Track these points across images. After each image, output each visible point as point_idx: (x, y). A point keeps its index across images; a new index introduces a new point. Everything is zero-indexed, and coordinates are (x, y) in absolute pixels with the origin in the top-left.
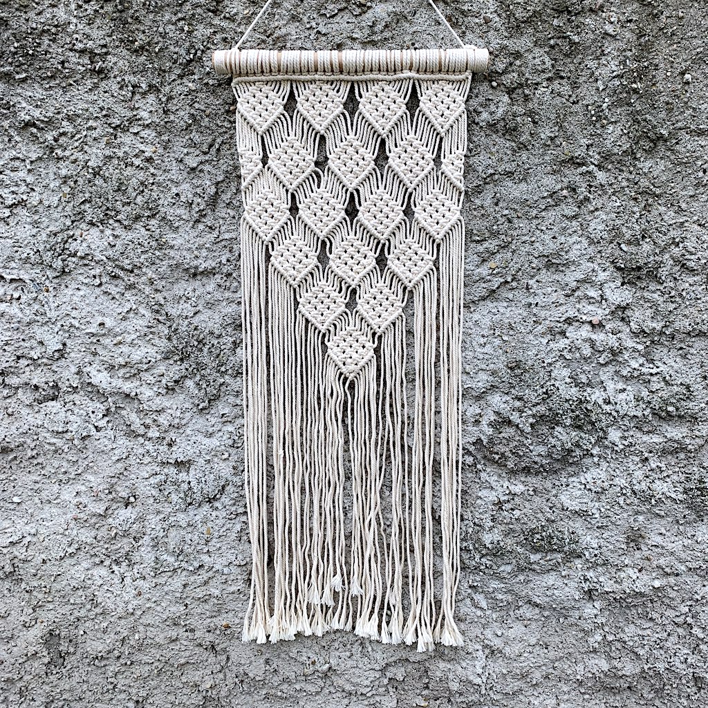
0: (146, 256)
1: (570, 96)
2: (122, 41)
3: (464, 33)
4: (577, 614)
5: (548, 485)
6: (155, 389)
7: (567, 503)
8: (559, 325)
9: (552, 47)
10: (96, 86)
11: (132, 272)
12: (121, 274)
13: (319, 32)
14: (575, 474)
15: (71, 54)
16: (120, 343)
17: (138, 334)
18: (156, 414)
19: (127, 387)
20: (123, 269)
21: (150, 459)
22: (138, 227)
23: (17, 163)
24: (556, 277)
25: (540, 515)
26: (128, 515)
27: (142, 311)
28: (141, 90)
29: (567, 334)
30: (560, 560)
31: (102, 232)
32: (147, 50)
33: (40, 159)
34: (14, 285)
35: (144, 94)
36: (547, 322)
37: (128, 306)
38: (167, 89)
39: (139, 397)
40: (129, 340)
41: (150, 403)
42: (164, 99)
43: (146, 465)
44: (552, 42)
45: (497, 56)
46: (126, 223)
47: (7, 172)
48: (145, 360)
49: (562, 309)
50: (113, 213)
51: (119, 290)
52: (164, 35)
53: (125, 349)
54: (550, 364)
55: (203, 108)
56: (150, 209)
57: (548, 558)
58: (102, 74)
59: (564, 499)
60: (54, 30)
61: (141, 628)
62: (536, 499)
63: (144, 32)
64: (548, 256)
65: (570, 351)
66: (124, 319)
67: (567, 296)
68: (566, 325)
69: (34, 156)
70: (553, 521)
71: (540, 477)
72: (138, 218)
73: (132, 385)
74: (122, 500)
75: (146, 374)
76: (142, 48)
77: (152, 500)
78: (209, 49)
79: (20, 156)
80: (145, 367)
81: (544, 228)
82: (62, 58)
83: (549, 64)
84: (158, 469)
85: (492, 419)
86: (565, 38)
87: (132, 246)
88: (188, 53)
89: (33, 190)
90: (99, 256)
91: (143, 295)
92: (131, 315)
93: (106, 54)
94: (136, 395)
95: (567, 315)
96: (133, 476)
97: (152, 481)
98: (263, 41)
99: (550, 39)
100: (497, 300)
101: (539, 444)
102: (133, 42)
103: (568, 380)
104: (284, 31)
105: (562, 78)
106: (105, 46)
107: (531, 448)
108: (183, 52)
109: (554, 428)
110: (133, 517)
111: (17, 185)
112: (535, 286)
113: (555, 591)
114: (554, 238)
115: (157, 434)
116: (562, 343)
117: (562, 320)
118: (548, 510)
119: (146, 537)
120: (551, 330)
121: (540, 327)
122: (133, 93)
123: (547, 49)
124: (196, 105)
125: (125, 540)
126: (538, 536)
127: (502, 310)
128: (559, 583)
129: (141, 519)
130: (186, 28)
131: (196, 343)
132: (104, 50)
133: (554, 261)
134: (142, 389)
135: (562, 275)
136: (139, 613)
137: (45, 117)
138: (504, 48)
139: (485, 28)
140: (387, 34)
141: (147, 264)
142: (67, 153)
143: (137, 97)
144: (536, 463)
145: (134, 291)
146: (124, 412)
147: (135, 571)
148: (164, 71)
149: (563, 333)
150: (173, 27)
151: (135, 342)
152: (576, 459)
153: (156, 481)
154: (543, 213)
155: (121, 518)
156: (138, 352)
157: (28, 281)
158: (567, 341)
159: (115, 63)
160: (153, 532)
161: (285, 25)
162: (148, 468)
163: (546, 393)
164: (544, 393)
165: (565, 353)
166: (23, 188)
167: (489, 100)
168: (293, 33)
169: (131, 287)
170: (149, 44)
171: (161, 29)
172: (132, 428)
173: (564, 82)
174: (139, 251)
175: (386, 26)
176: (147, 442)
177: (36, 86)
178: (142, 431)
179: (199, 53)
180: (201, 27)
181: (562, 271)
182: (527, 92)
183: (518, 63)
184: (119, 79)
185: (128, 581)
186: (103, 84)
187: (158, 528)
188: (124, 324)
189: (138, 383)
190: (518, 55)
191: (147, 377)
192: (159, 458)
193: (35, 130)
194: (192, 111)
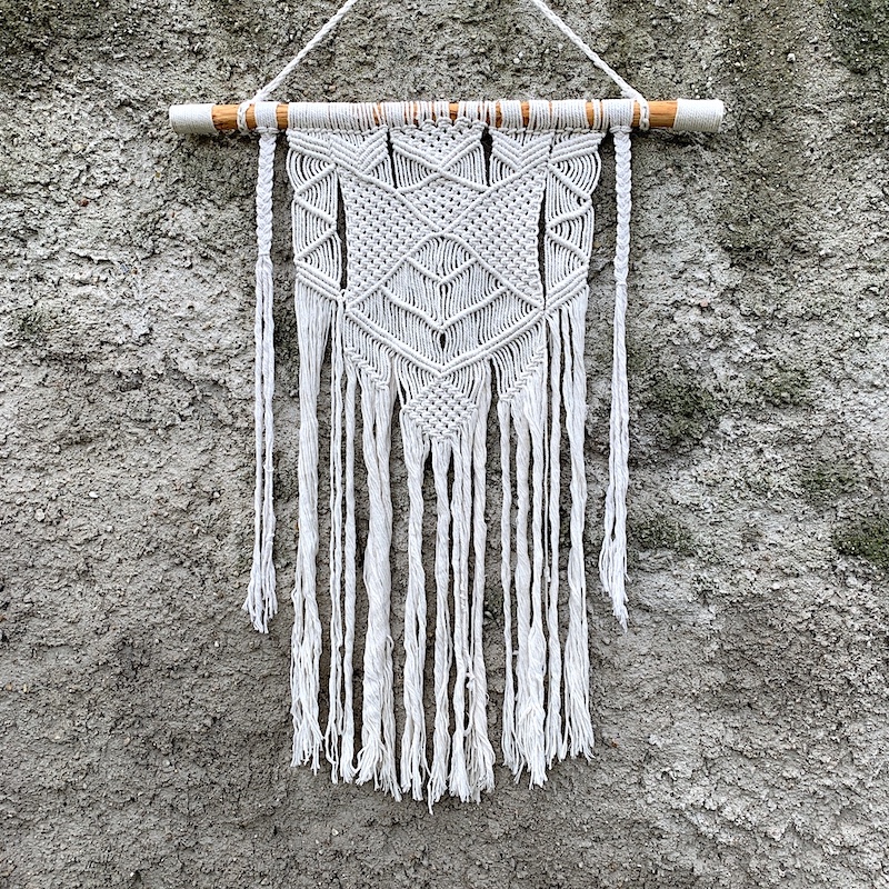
0: (240, 236)
1: (673, 76)
2: (222, 22)
3: (566, 13)
4: (690, 620)
5: (657, 478)
6: (245, 376)
7: (677, 497)
8: (667, 308)
9: (655, 27)
10: (193, 68)
11: (224, 253)
12: (213, 254)
13: (420, 13)
14: (687, 467)
15: (170, 35)
16: (210, 327)
17: (228, 318)
18: (244, 402)
19: (215, 375)
20: (215, 249)
21: (237, 451)
22: (231, 206)
23: (110, 143)
24: (663, 258)
25: (648, 511)
26: (212, 511)
27: (233, 294)
28: (239, 70)
29: (675, 319)
30: (671, 558)
31: (195, 211)
32: (247, 31)
33: (134, 139)
34: (101, 267)
35: (242, 75)
36: (654, 305)
37: (218, 289)
38: (266, 68)
39: (228, 385)
40: (219, 324)
41: (240, 391)
42: (262, 79)
43: (234, 456)
44: (654, 22)
45: (599, 36)
46: (219, 203)
47: (100, 152)
48: (235, 345)
49: (670, 291)
50: (207, 193)
51: (210, 272)
52: (264, 17)
53: (214, 334)
54: (658, 349)
55: (301, 88)
56: (245, 189)
57: (658, 555)
58: (199, 54)
59: (674, 492)
60: (154, 11)
61: (222, 635)
62: (644, 493)
63: (244, 13)
64: (653, 237)
65: (678, 336)
66: (215, 302)
67: (675, 278)
68: (674, 309)
69: (128, 137)
70: (663, 517)
71: (648, 470)
72: (232, 197)
73: (221, 372)
74: (205, 495)
75: (236, 361)
76: (241, 29)
77: (238, 493)
78: (309, 29)
79: (114, 135)
80: (235, 352)
81: (649, 207)
82: (160, 39)
83: (651, 43)
84: (245, 461)
85: (597, 406)
86: (666, 18)
87: (225, 226)
88: (288, 33)
89: (125, 170)
90: (190, 237)
91: (235, 278)
92: (222, 298)
93: (205, 34)
94: (225, 382)
95: (675, 298)
96: (218, 469)
97: (239, 473)
98: (364, 22)
99: (652, 19)
100: (602, 283)
101: (646, 434)
102: (232, 23)
103: (676, 366)
104: (385, 12)
105: (665, 58)
106: (204, 27)
107: (639, 437)
108: (283, 32)
109: (661, 416)
110: (217, 513)
111: (110, 165)
112: (641, 268)
113: (667, 593)
114: (660, 217)
115: (246, 425)
116: (671, 328)
117: (669, 303)
118: (657, 504)
119: (231, 535)
120: (658, 313)
121: (646, 311)
122: (231, 73)
123: (649, 30)
124: (295, 86)
125: (208, 539)
126: (647, 532)
127: (607, 293)
128: (670, 583)
129: (225, 515)
130: (286, 9)
131: (288, 328)
132: (204, 31)
133: (660, 241)
134: (232, 376)
135: (669, 256)
136: (219, 617)
137: (141, 96)
138: (607, 28)
139: (587, 9)
140: (489, 16)
141: (240, 245)
142: (162, 133)
143: (235, 77)
144: (643, 453)
145: (226, 274)
146: (211, 401)
147: (217, 572)
148: (263, 52)
149: (671, 318)
150: (273, 9)
151: (225, 326)
152: (686, 450)
153: (243, 473)
154: (648, 192)
155: (205, 515)
156: (228, 337)
157: (116, 263)
158: (674, 326)
159: (214, 44)
160: (238, 529)
161: (386, 6)
162: (235, 460)
163: (654, 379)
164: (651, 379)
165: (673, 338)
166: (116, 168)
167: (592, 79)
168: (394, 14)
169: (223, 269)
170: (248, 24)
171: (261, 11)
172: (219, 417)
173: (667, 62)
174: (233, 230)
175: (487, 7)
176: (234, 433)
177: (134, 65)
178: (229, 420)
179: (299, 34)
180: (301, 9)
181: (669, 252)
182: (629, 71)
183: (620, 43)
184: (217, 59)
185: (209, 583)
186: (201, 64)
187: (244, 525)
188: (214, 307)
189: (227, 370)
190: (620, 35)
191: (236, 363)
192: (247, 449)
193: (130, 110)
194: (290, 91)
